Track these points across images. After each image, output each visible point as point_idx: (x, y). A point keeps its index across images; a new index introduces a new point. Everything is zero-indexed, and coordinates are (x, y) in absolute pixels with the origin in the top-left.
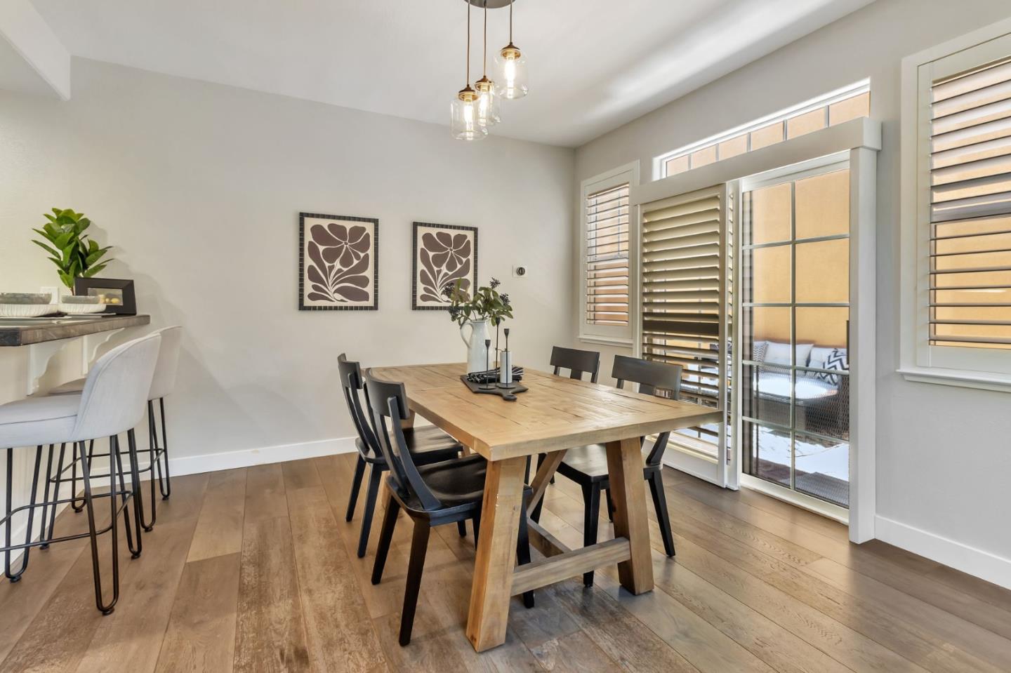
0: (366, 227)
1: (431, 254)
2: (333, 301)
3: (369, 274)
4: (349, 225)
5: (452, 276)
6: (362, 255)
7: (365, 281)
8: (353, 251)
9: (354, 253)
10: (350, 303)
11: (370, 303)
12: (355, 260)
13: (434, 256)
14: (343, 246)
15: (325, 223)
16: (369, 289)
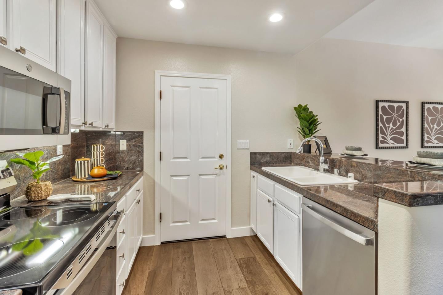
0: (403, 106)
1: (430, 118)
2: (390, 144)
3: (404, 130)
4: (396, 105)
5: (439, 130)
6: (401, 120)
7: (401, 134)
8: (397, 118)
9: (398, 119)
10: (397, 145)
11: (404, 145)
12: (398, 123)
13: (431, 119)
14: (393, 116)
15: (386, 105)
16: (404, 138)
